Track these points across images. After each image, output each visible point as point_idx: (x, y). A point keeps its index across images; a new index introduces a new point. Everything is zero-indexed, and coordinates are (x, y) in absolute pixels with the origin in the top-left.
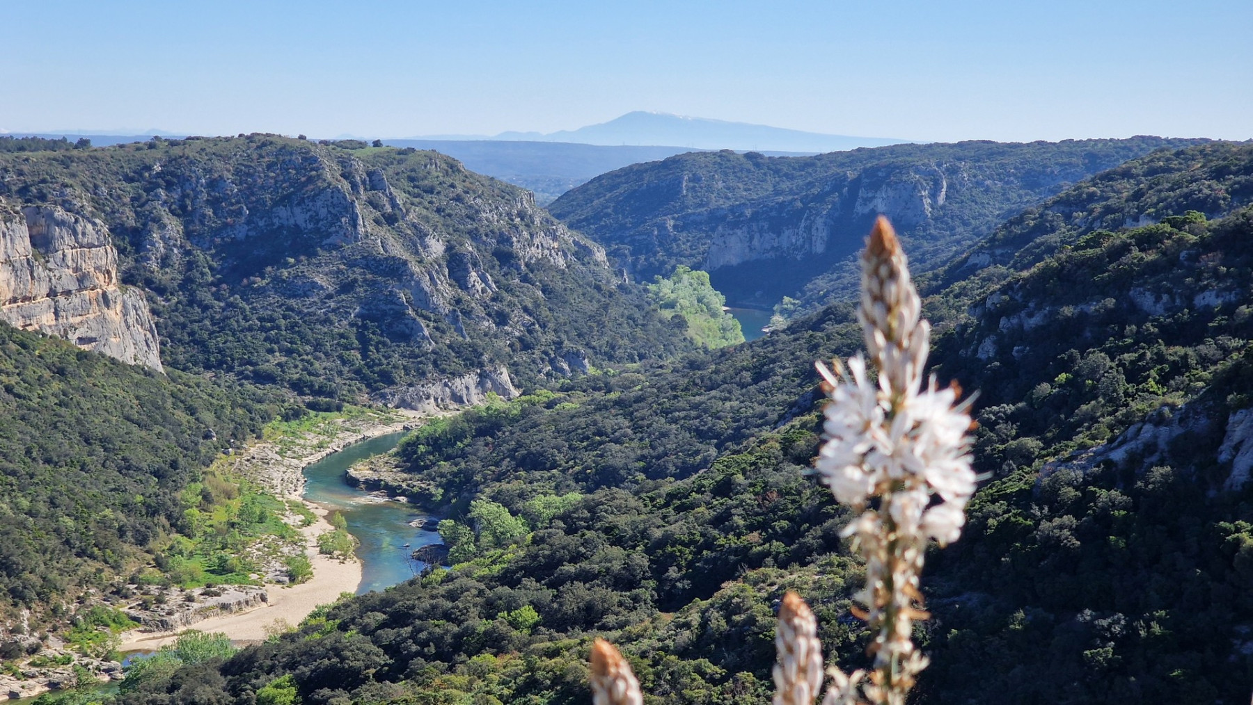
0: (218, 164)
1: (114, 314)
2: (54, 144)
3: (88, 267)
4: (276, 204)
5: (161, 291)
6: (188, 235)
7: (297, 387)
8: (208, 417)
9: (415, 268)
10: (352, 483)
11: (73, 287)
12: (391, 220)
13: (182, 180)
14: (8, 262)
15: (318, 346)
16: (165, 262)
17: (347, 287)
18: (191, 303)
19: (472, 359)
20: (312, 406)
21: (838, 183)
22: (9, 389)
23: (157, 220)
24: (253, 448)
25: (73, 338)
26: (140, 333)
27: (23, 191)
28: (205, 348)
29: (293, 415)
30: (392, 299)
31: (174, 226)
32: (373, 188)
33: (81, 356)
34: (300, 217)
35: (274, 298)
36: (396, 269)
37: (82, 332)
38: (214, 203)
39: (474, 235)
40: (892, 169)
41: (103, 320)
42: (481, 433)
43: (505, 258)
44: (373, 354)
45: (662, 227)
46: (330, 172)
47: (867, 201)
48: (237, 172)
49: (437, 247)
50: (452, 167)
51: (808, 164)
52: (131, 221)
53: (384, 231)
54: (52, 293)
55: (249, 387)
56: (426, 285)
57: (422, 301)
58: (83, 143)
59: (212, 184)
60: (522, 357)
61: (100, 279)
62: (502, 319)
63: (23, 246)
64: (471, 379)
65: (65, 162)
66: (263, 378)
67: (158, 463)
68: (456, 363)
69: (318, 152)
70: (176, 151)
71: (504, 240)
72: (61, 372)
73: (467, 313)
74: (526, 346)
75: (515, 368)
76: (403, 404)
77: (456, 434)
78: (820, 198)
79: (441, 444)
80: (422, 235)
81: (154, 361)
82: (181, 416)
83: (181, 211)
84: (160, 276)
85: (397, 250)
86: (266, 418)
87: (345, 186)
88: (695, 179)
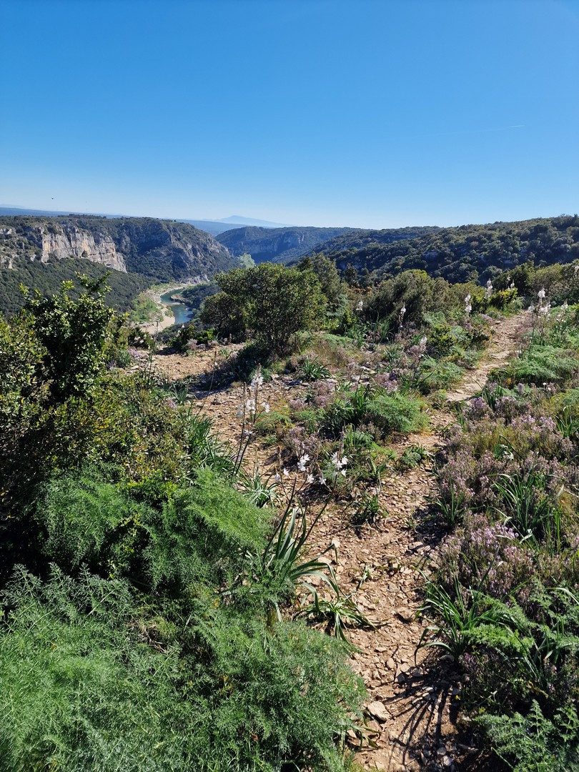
0: (138, 224)
1: (115, 259)
2: (98, 217)
3: (108, 248)
4: (152, 234)
5: (125, 254)
6: (131, 241)
7: (158, 277)
8: (138, 284)
9: (185, 251)
10: (172, 300)
11: (105, 252)
12: (179, 239)
13: (130, 228)
14: (89, 246)
15: (163, 268)
16: (126, 247)
17: (169, 255)
18: (133, 256)
19: (198, 273)
20: (162, 282)
21: (280, 235)
22: (91, 276)
23: (124, 237)
24: (149, 291)
25: (105, 264)
26: (121, 264)
27: (91, 228)
28: (137, 268)
29: (158, 284)
30: (180, 258)
31: (128, 239)
32: (175, 232)
33: (108, 269)
34: (158, 238)
35: (152, 257)
36: (180, 251)
37: (107, 263)
38: (137, 233)
39: (198, 244)
40: (292, 232)
41: (112, 260)
42: (201, 289)
43: (205, 250)
44: (176, 270)
45: (241, 244)
46: (165, 227)
47: (286, 240)
48: (143, 226)
49: (190, 246)
50: (193, 227)
51: (273, 230)
52: (118, 237)
53: (177, 242)
54: (100, 253)
55: (147, 277)
56: (188, 255)
57: (187, 259)
58: (105, 217)
59: (137, 229)
60: (210, 273)
61: (111, 250)
62: (205, 264)
63: (92, 242)
64: (198, 277)
65: (101, 222)
66: (150, 275)
67: (127, 294)
68: (195, 274)
69: (162, 222)
70: (128, 221)
71: (205, 245)
72: (103, 272)
73: (197, 262)
74: (211, 270)
75: (208, 275)
76: (183, 282)
77: (196, 290)
78: (276, 238)
79: (192, 292)
80: (187, 244)
81: (125, 270)
82: (132, 283)
83: (129, 235)
84: (126, 250)
85: (181, 247)
86: (151, 284)
87: (168, 231)
88: (248, 233)
